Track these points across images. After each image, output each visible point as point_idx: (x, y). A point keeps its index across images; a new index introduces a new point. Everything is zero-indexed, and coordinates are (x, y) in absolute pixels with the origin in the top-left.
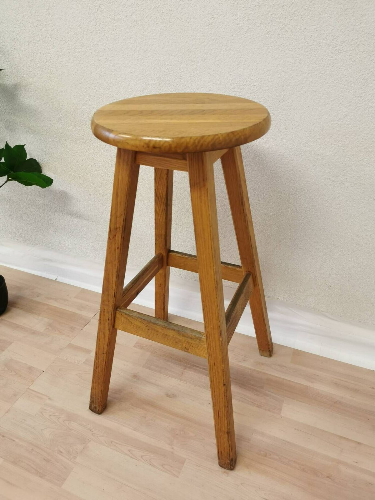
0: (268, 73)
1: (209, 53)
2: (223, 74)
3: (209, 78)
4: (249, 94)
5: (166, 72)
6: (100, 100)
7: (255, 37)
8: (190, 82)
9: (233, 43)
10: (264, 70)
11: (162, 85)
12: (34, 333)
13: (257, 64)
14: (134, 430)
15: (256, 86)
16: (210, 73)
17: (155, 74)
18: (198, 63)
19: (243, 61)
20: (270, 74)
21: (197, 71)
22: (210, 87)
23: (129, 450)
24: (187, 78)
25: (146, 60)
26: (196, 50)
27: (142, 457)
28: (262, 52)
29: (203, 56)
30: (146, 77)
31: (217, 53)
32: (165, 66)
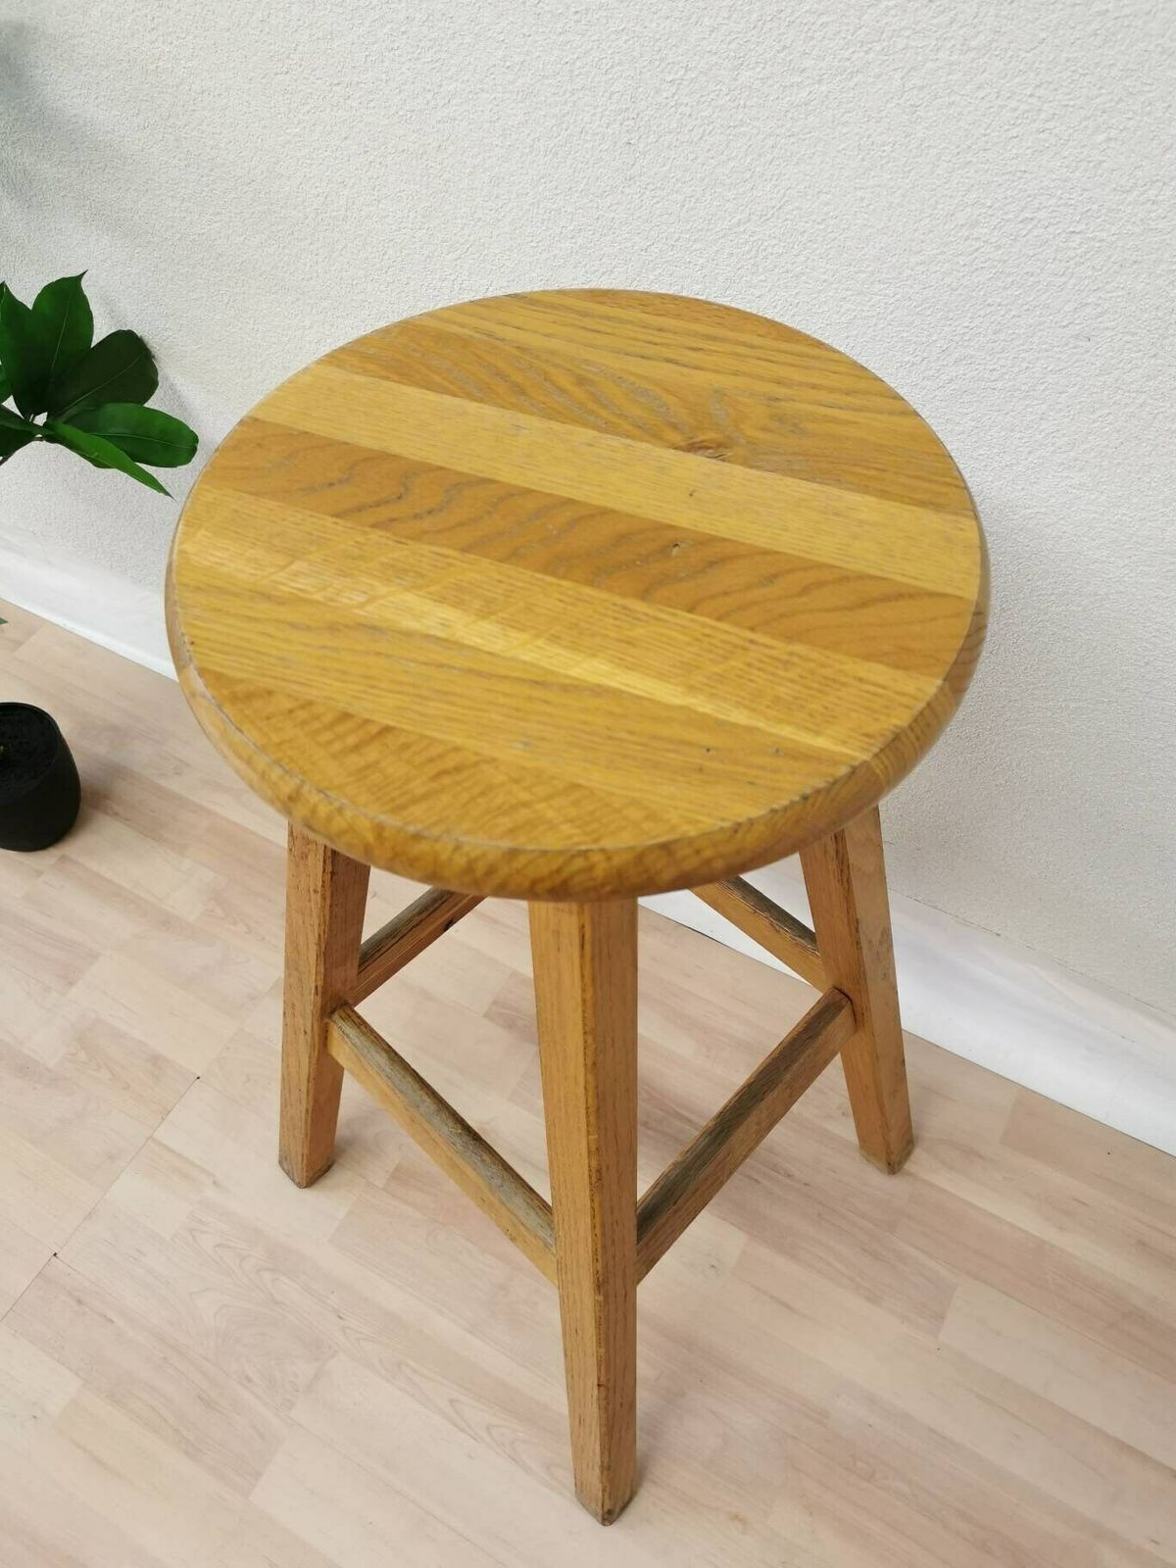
0: (1152, 193)
1: (878, 47)
2: (933, 151)
3: (863, 160)
4: (1038, 263)
5: (665, 95)
6: (371, 158)
7: (1127, 11)
8: (769, 157)
9: (1005, 17)
10: (1139, 173)
11: (641, 146)
12: (167, 922)
13: (1109, 140)
14: (471, 1332)
15: (1078, 238)
16: (869, 136)
17: (612, 94)
18: (820, 82)
19: (1043, 116)
20: (1160, 198)
21: (811, 118)
22: (862, 199)
23: (451, 1401)
24: (761, 137)
25: (577, 21)
26: (820, 22)
27: (488, 1429)
28: (1147, 88)
29: (847, 54)
30: (575, 98)
31: (917, 54)
32: (663, 65)
